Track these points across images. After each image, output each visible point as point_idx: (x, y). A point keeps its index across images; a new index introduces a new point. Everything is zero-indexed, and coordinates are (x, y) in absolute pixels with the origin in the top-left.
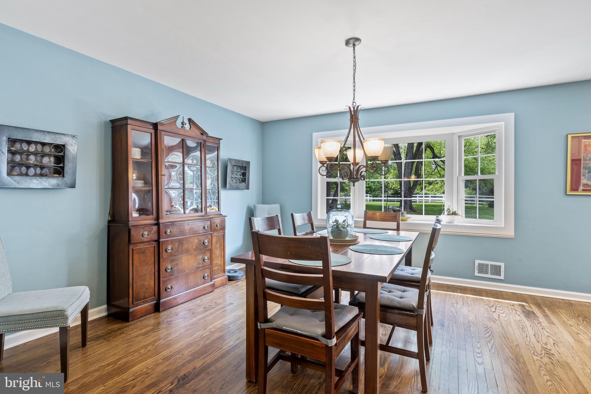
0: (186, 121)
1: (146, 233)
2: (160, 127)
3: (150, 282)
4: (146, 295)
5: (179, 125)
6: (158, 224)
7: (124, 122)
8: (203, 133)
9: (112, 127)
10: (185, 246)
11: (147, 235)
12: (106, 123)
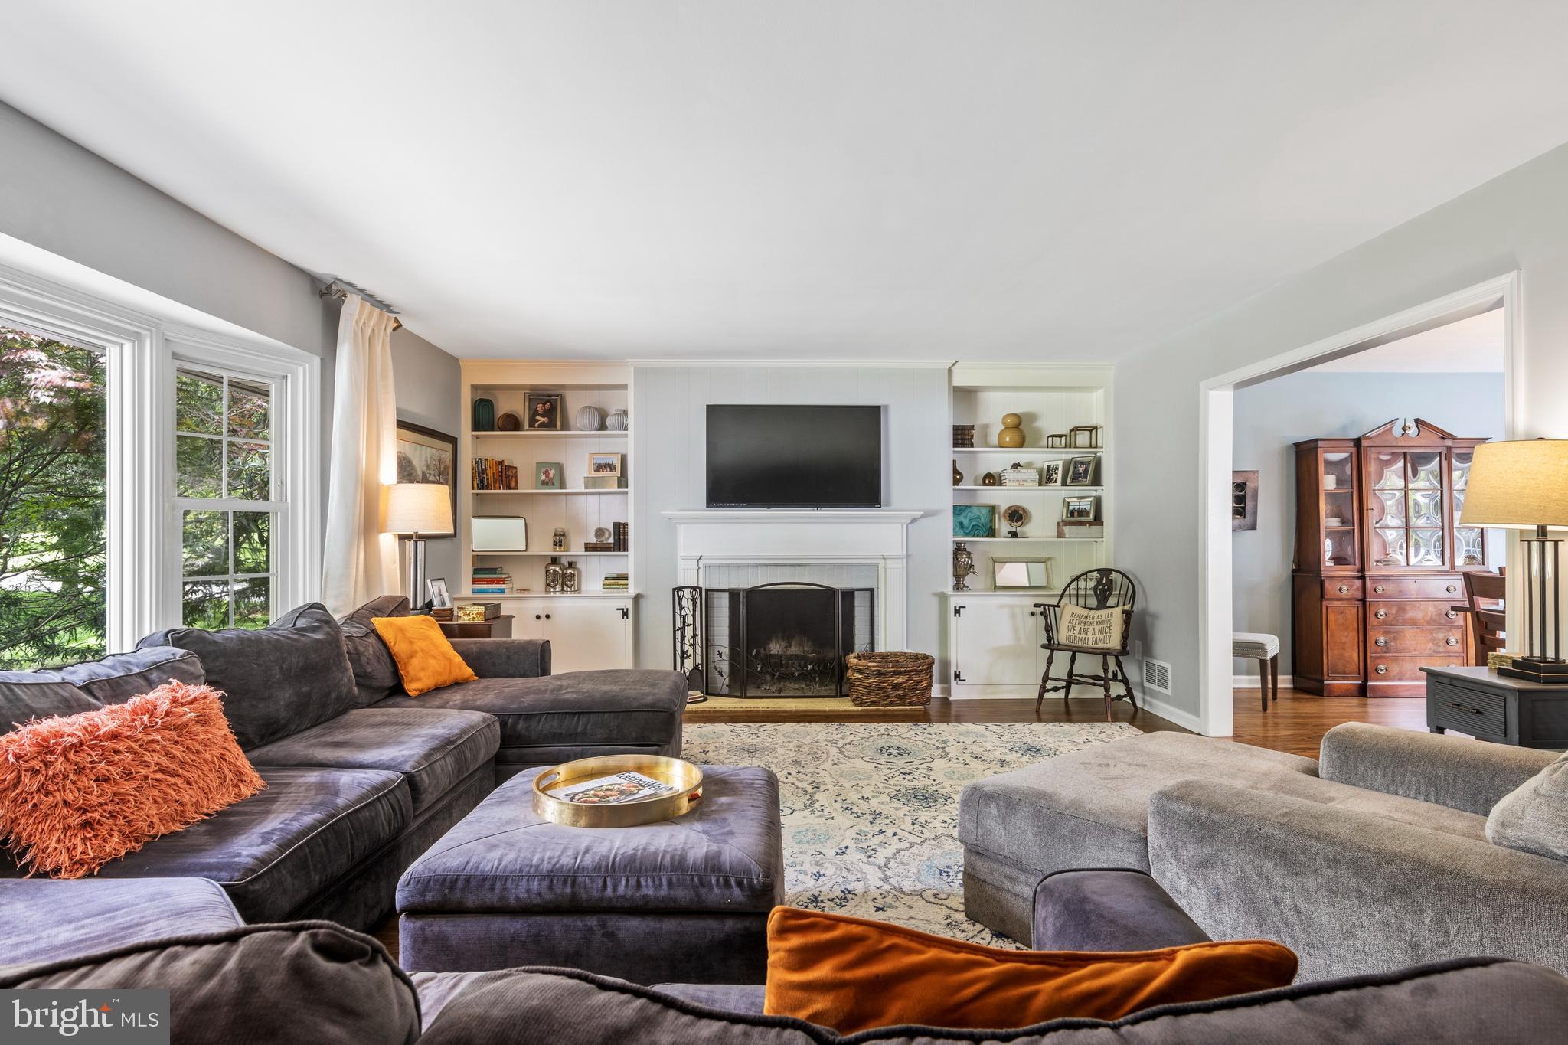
0: (1411, 424)
1: (1345, 588)
2: (1365, 443)
3: (1353, 655)
4: (1347, 670)
5: (1397, 431)
6: (1363, 578)
7: (1312, 445)
8: (1445, 436)
9: (1297, 452)
11: (1349, 589)
12: (1289, 447)
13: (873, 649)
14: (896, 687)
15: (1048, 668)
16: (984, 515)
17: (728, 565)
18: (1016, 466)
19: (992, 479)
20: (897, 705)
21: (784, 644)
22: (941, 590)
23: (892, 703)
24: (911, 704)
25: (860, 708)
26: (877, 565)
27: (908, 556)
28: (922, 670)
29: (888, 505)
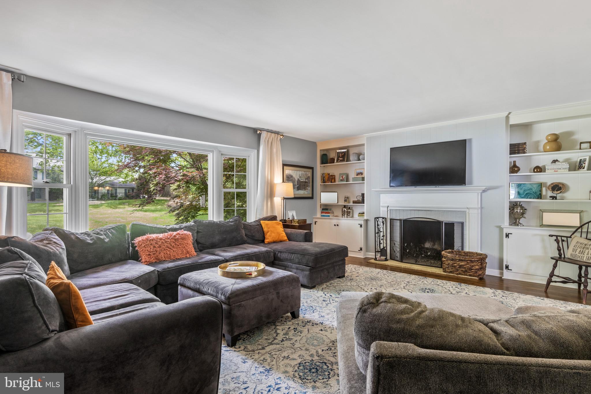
13: (462, 249)
14: (461, 266)
15: (554, 270)
16: (535, 189)
17: (399, 210)
18: (555, 161)
19: (539, 169)
20: (462, 275)
22: (499, 225)
23: (460, 274)
24: (470, 275)
25: (445, 274)
26: (465, 212)
27: (482, 208)
28: (475, 261)
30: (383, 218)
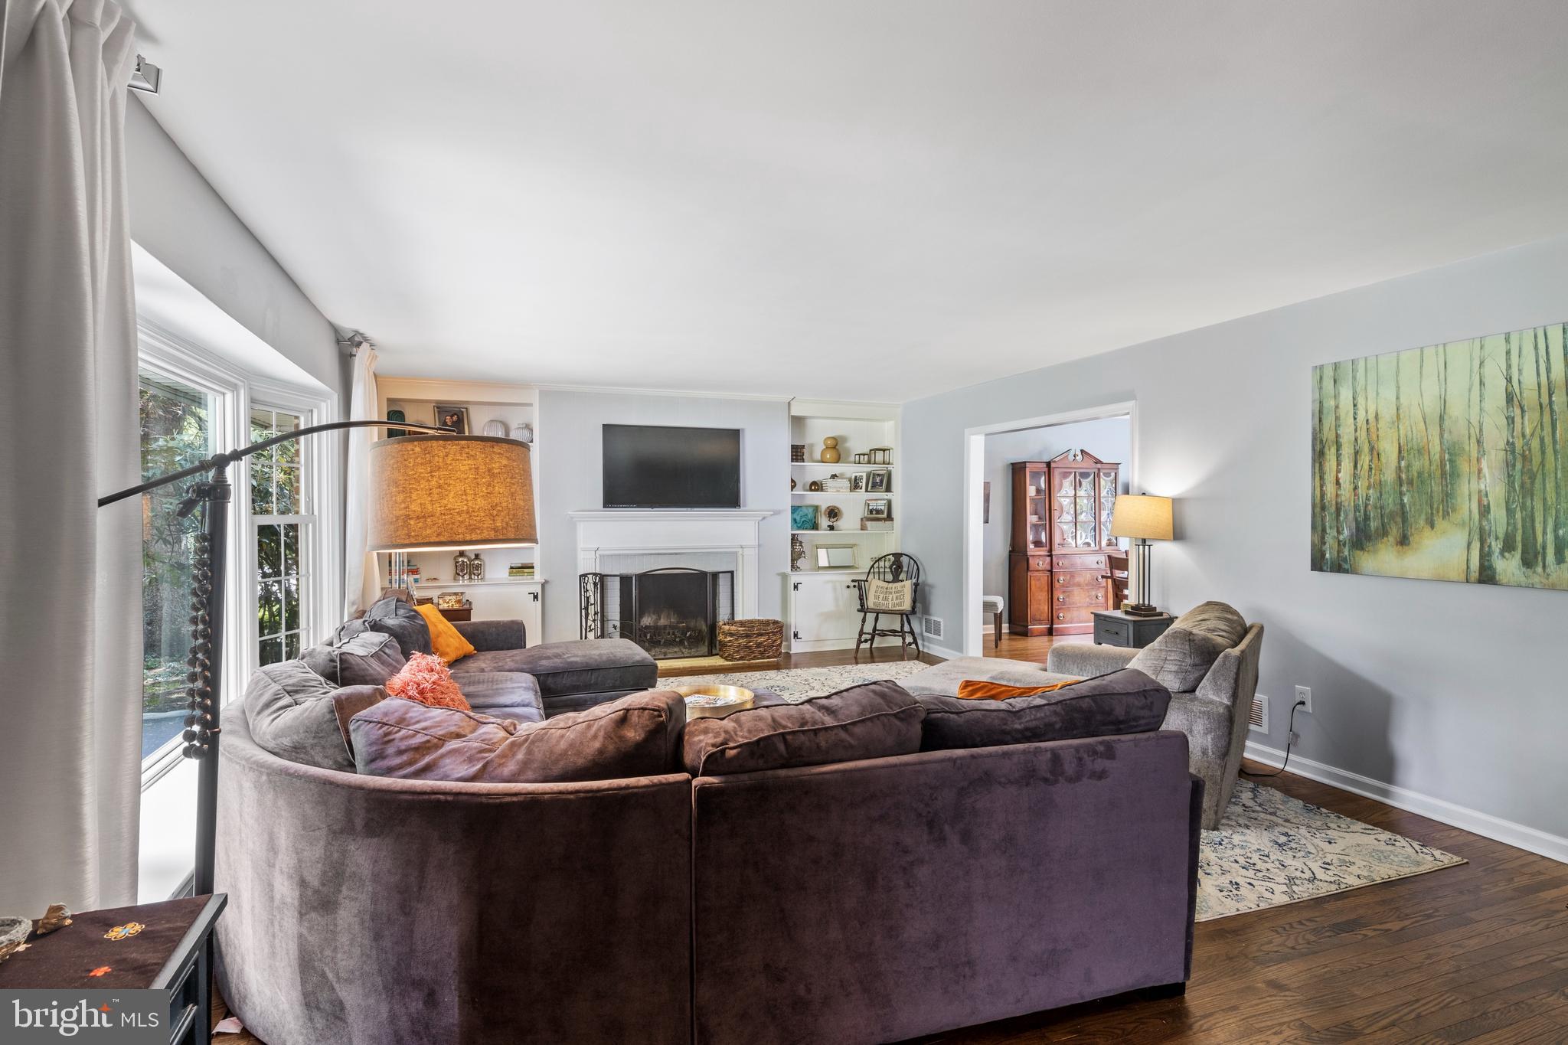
0: (1079, 453)
1: (1041, 563)
2: (1053, 465)
3: (1045, 607)
4: (1042, 618)
5: (1071, 458)
6: (1051, 556)
7: (1023, 465)
8: (1098, 462)
9: (1013, 469)
10: (1077, 580)
11: (1042, 564)
12: (1008, 465)
13: (733, 618)
14: (759, 645)
15: (863, 625)
16: (810, 513)
18: (834, 476)
19: (816, 486)
20: (758, 659)
21: (654, 617)
22: (783, 571)
23: (755, 658)
24: (768, 657)
25: (731, 663)
26: (736, 553)
27: (759, 546)
28: (775, 632)
29: (745, 506)
30: (595, 574)
